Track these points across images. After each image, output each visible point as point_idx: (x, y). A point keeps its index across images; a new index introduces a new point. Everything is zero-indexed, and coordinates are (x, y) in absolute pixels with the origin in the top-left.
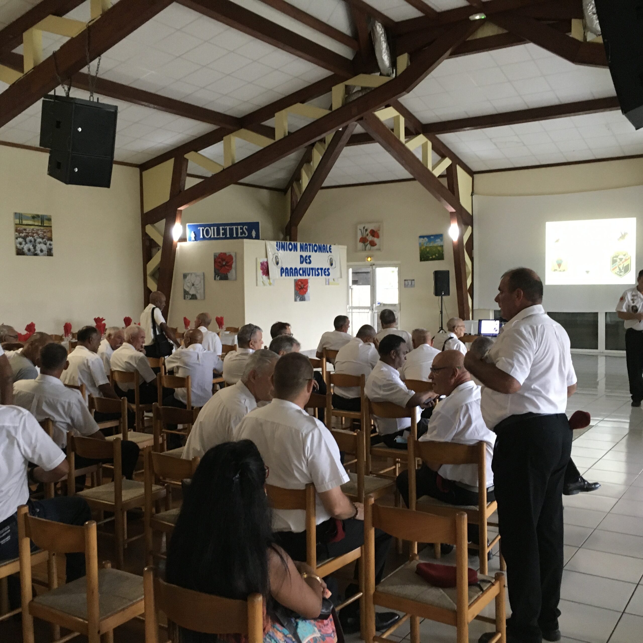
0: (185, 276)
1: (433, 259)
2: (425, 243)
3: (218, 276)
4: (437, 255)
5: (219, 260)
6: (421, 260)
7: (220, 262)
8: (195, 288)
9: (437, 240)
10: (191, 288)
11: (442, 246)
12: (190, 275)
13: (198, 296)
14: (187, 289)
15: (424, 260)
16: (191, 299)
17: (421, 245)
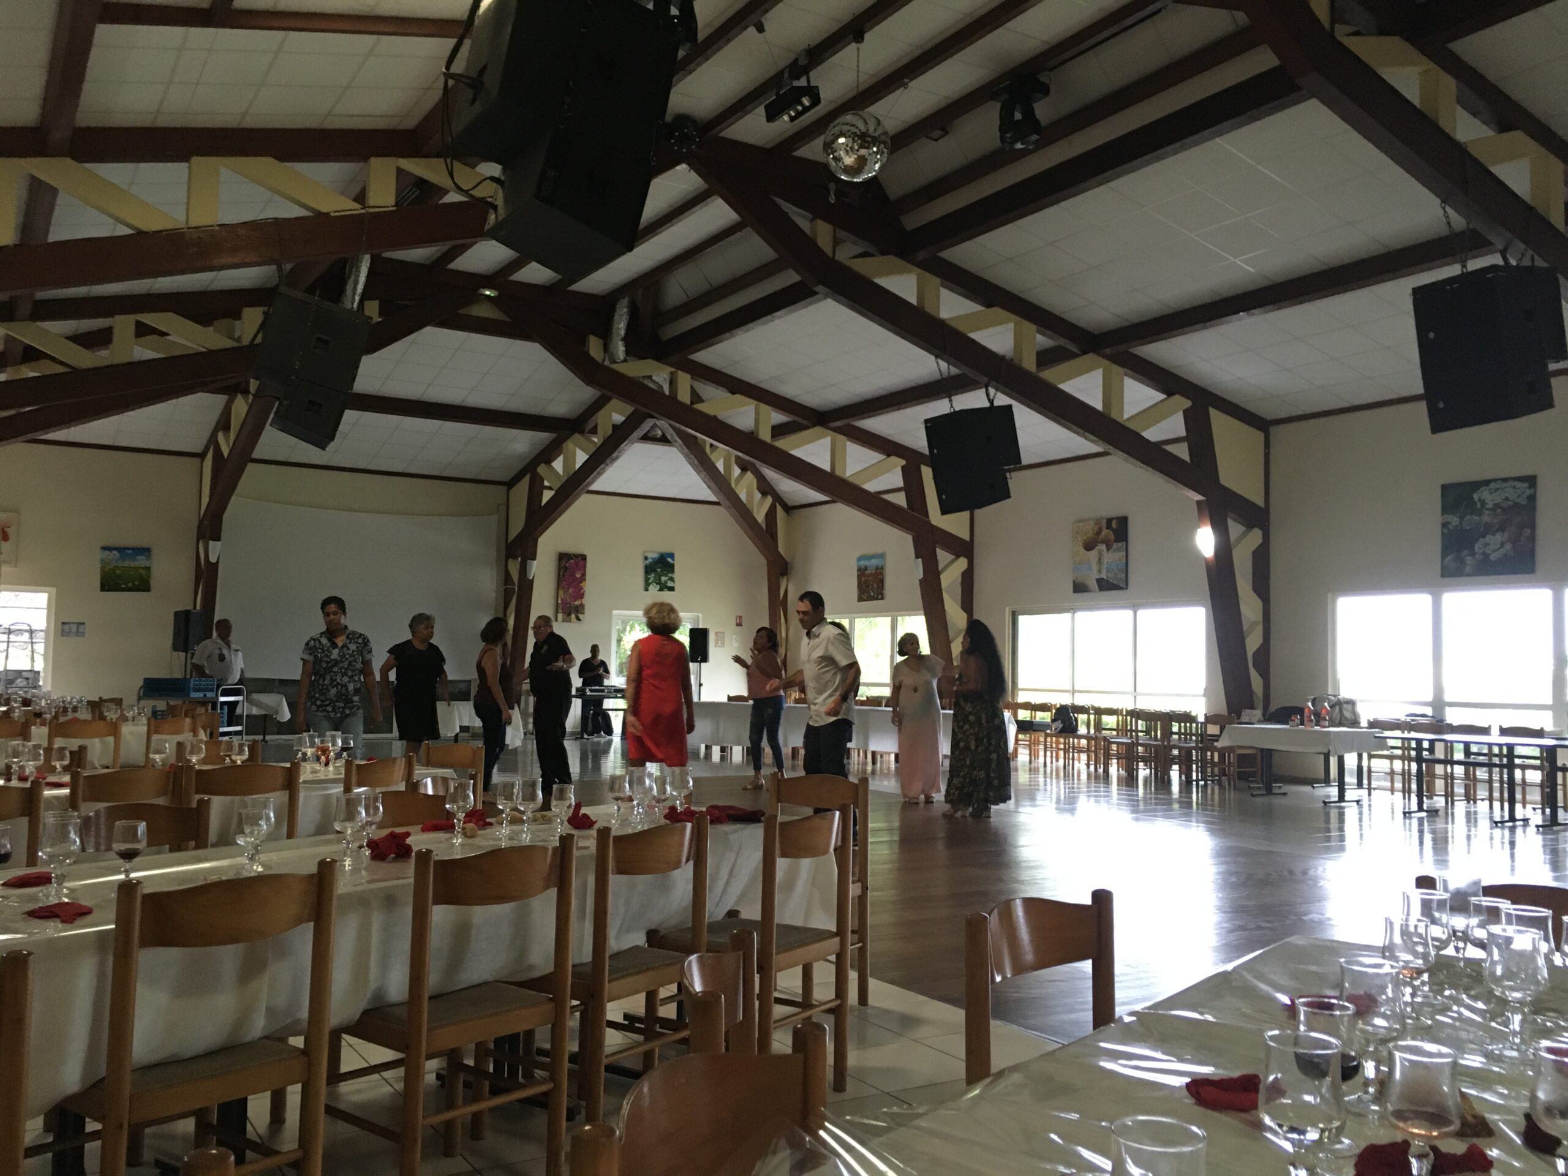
1: (126, 590)
2: (111, 560)
4: (136, 583)
6: (103, 589)
9: (139, 557)
11: (148, 569)
15: (108, 590)
17: (104, 563)
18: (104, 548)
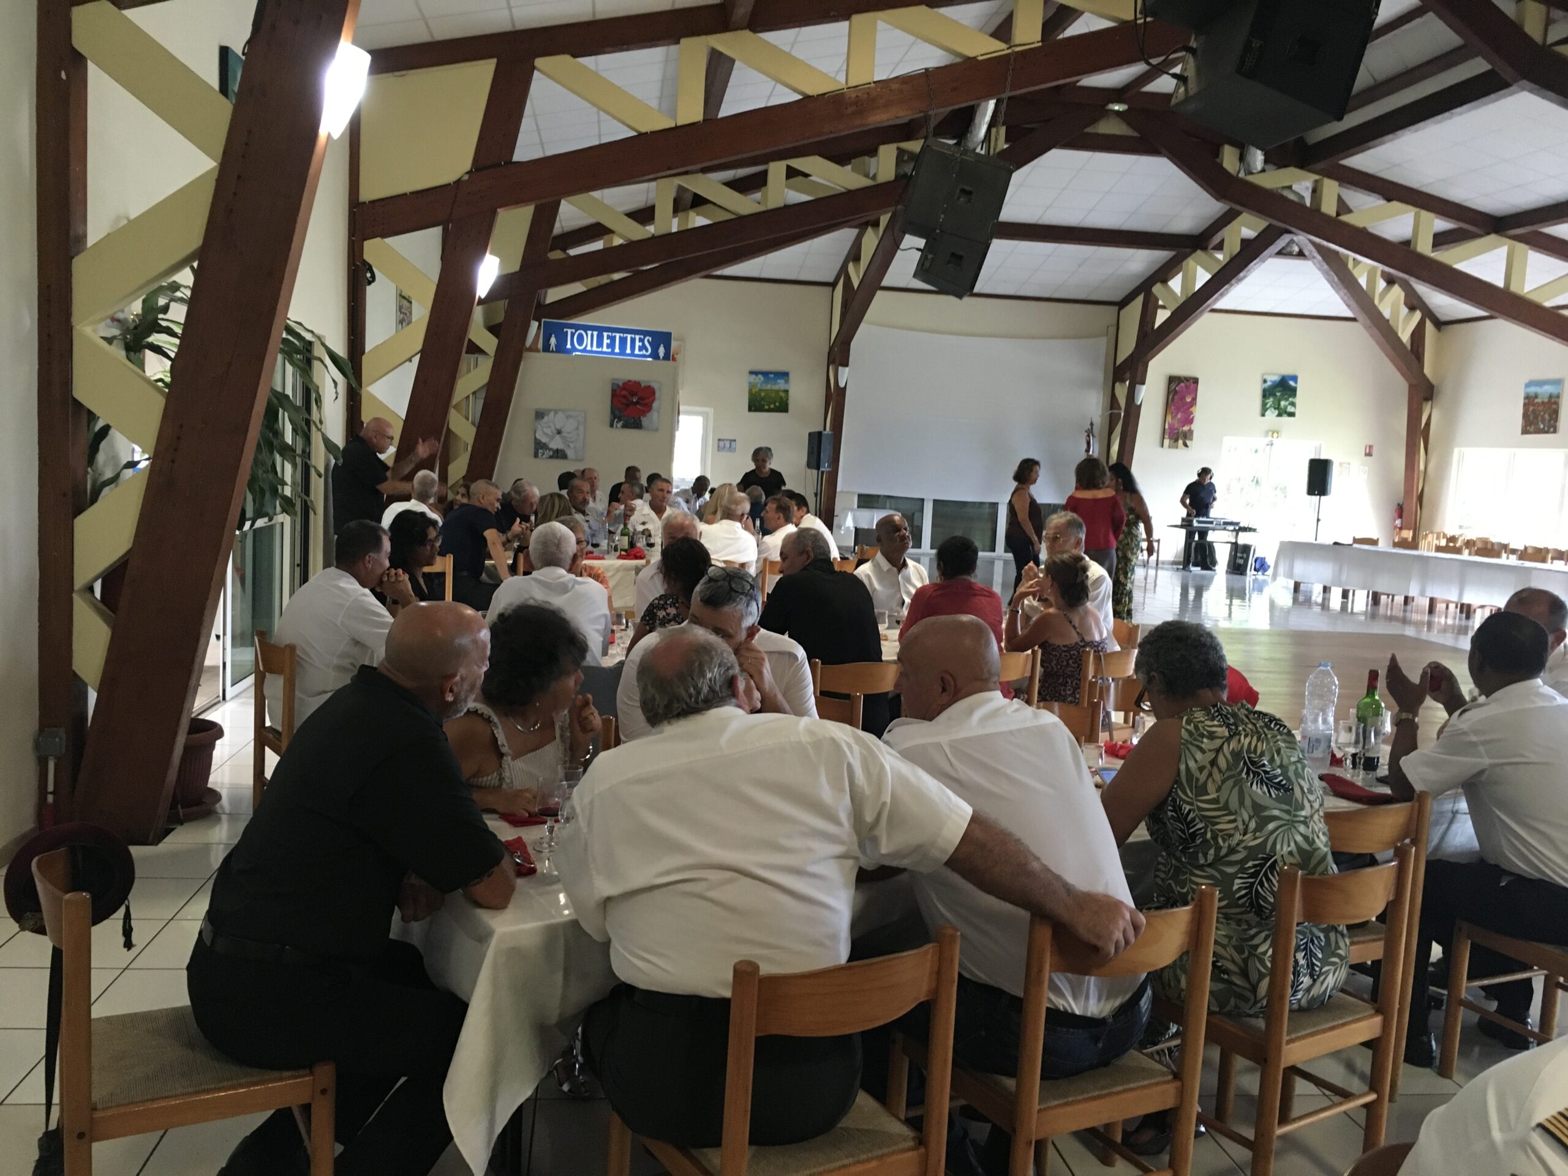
0: (540, 415)
1: (770, 410)
2: (757, 384)
3: (620, 420)
4: (777, 404)
5: (623, 393)
6: (750, 410)
7: (625, 397)
8: (564, 438)
9: (779, 381)
10: (552, 438)
11: (786, 392)
12: (552, 414)
13: (570, 453)
14: (544, 440)
15: (755, 411)
16: (551, 457)
17: (751, 386)
18: (751, 373)
